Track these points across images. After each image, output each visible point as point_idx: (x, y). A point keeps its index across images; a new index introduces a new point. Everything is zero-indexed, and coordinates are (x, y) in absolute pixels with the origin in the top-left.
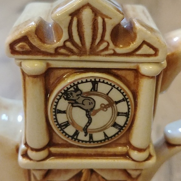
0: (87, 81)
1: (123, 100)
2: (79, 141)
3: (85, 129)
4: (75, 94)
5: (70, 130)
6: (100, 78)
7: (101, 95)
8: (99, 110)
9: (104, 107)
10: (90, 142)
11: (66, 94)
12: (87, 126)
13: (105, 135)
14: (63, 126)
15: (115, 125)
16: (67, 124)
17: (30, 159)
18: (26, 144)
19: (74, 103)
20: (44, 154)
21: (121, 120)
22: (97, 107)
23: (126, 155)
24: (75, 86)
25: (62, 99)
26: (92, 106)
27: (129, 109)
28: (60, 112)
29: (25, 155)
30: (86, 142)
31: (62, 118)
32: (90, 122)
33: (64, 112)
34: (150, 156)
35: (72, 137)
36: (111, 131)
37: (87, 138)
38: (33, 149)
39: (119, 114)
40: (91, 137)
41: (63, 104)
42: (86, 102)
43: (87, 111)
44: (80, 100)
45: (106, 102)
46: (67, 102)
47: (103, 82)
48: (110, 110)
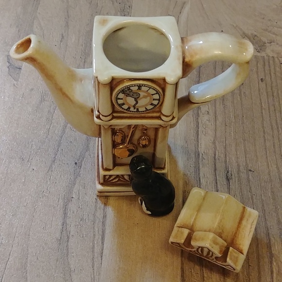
0: (135, 86)
1: (156, 94)
2: (130, 111)
3: (134, 107)
4: (128, 91)
5: (126, 107)
6: (143, 84)
7: (143, 91)
8: (143, 98)
9: (145, 97)
10: (137, 112)
11: (123, 91)
12: (135, 105)
13: (146, 108)
14: (121, 105)
15: (152, 104)
16: (123, 104)
17: (101, 120)
18: (98, 111)
19: (128, 95)
20: (109, 118)
21: (156, 102)
22: (141, 96)
23: (159, 118)
24: (129, 88)
25: (121, 93)
26: (138, 96)
27: (160, 97)
28: (120, 99)
29: (98, 117)
30: (135, 112)
31: (120, 102)
32: (137, 103)
33: (122, 99)
34: (173, 118)
35: (126, 110)
36: (150, 107)
37: (135, 110)
38: (103, 116)
39: (154, 100)
40: (138, 109)
41: (121, 96)
42: (135, 95)
43: (135, 98)
44: (131, 94)
45: (146, 95)
46: (123, 95)
47: (145, 86)
48: (149, 98)
